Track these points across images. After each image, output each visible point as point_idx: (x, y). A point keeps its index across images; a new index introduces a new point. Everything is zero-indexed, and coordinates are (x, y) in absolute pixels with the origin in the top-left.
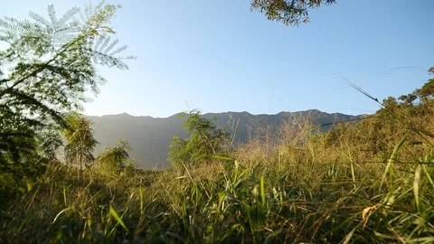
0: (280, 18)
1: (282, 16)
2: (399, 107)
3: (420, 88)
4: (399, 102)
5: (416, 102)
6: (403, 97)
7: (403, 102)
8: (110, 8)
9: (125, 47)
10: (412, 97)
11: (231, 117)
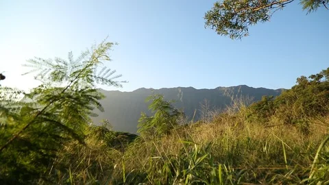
0: (227, 33)
1: (228, 32)
2: (309, 84)
3: (326, 69)
4: (310, 80)
5: (323, 80)
6: (313, 76)
7: (313, 80)
8: (109, 44)
9: (121, 76)
10: (320, 76)
11: (180, 91)
